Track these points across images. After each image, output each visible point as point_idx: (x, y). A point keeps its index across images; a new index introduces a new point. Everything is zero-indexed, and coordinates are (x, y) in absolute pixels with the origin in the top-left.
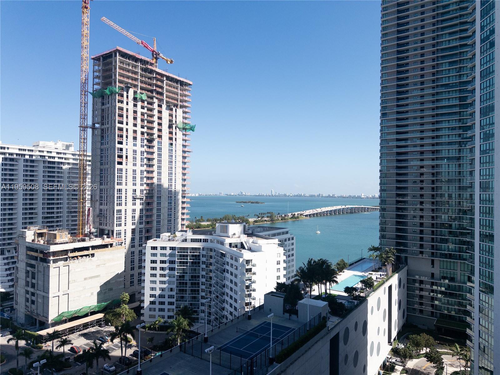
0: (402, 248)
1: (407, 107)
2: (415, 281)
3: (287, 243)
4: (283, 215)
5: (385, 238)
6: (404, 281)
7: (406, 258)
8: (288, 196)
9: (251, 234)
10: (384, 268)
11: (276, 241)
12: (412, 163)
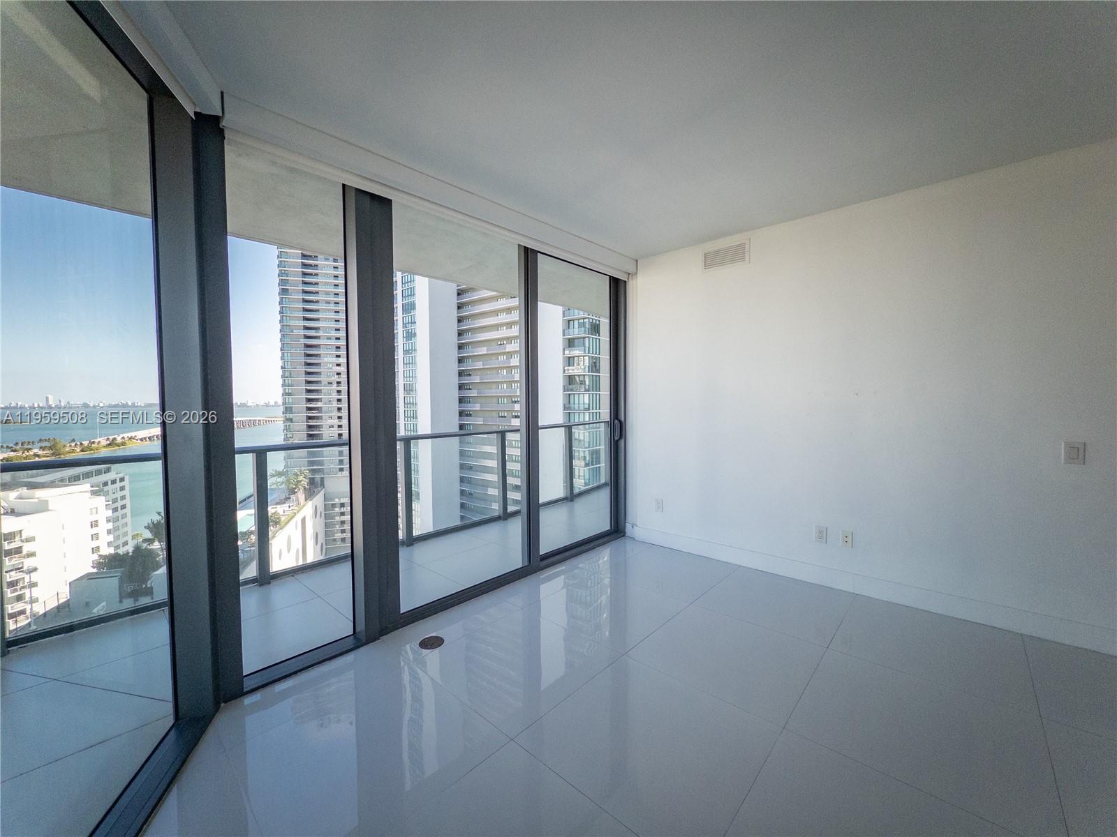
0: (315, 467)
1: (316, 286)
2: (334, 506)
3: (110, 487)
4: (86, 443)
5: (292, 458)
6: (321, 508)
7: (322, 479)
8: (94, 407)
10: (293, 497)
11: (86, 486)
12: (326, 360)
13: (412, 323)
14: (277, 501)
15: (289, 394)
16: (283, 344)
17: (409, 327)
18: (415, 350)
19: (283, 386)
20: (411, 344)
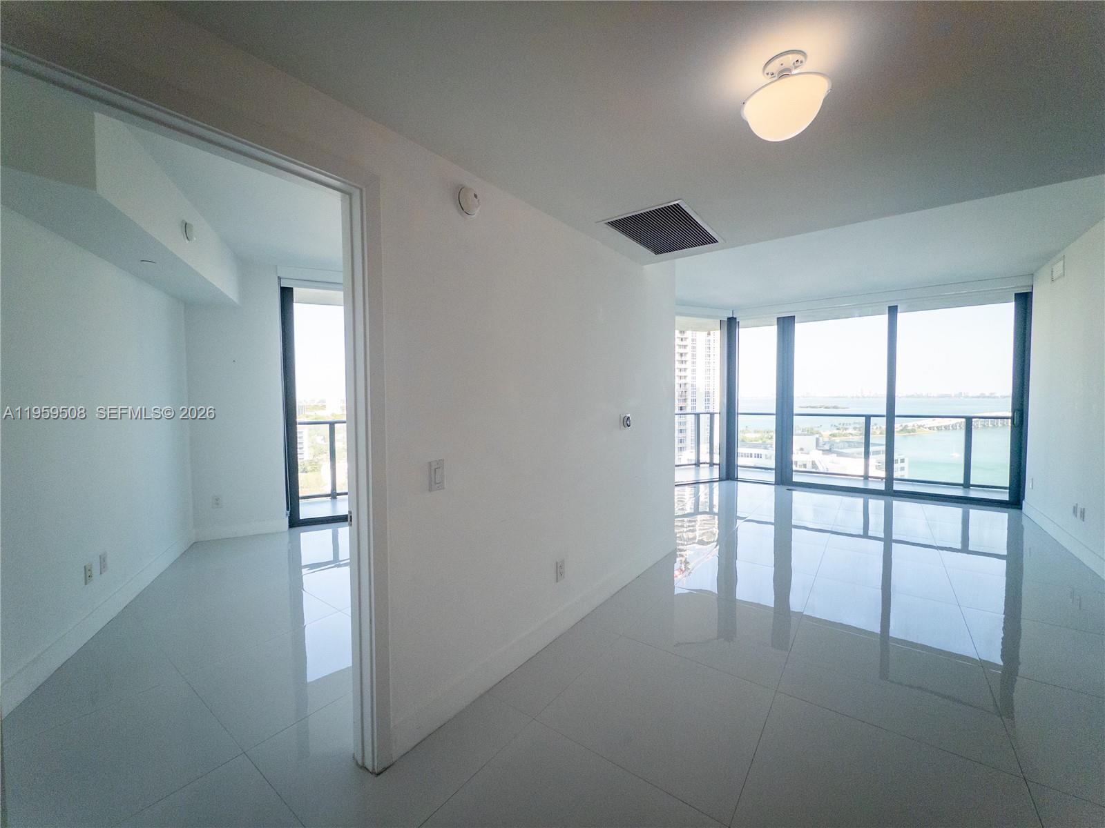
9: (827, 450)
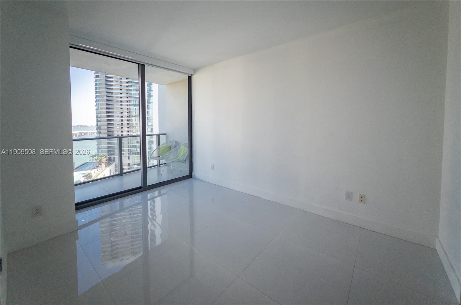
0: (111, 153)
6: (113, 171)
7: (114, 158)
10: (100, 166)
12: (116, 106)
13: (151, 91)
14: (93, 168)
15: (100, 121)
16: (96, 100)
17: (150, 92)
18: (152, 102)
19: (96, 117)
20: (150, 100)
